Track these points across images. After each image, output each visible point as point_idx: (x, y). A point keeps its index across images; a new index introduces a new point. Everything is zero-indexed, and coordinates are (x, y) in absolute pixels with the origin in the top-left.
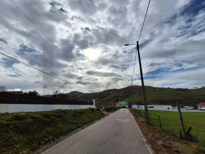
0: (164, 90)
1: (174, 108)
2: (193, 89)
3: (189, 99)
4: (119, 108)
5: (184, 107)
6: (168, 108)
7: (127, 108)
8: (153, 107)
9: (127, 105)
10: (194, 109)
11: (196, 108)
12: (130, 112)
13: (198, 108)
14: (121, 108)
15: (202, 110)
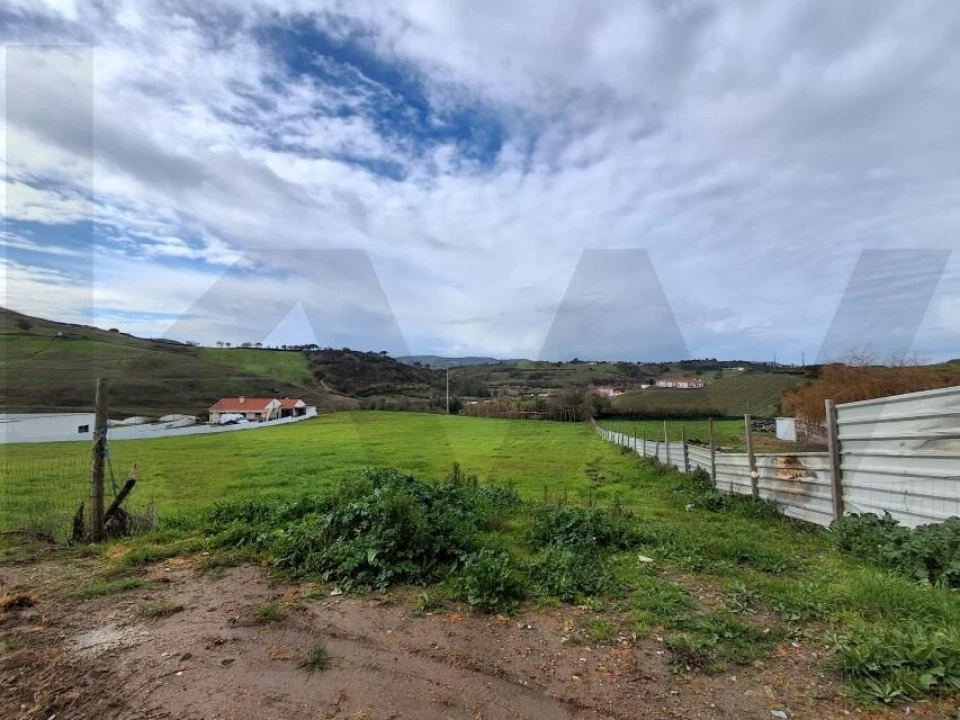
0: (85, 338)
1: (117, 426)
2: (215, 346)
3: (191, 386)
5: (162, 419)
6: (85, 429)
10: (198, 423)
11: (203, 418)
13: (208, 420)
15: (219, 424)
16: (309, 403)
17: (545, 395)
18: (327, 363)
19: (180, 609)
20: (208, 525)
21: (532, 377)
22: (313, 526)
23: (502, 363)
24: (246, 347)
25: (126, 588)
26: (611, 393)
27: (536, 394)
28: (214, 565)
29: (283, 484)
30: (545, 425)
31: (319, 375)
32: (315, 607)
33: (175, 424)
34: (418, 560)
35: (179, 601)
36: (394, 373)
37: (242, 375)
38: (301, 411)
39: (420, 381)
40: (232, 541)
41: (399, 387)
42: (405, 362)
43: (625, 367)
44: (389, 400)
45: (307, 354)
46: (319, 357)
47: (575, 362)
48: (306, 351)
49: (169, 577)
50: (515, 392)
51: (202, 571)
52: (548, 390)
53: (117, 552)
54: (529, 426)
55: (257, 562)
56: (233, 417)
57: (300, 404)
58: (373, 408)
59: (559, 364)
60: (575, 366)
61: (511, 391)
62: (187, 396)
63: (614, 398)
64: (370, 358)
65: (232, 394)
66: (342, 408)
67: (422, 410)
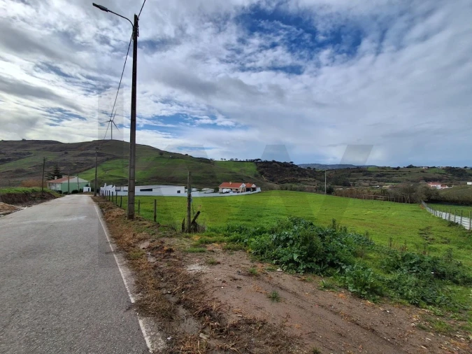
0: (178, 158)
2: (220, 160)
3: (212, 177)
4: (61, 193)
5: (203, 190)
6: (179, 192)
7: (86, 193)
8: (151, 190)
9: (87, 186)
10: (215, 192)
11: (217, 190)
12: (92, 200)
14: (66, 193)
15: (222, 193)
16: (257, 186)
17: (387, 187)
18: (265, 167)
19: (219, 263)
20: (225, 233)
21: (378, 176)
22: (268, 239)
23: (358, 168)
24: (232, 160)
25: (200, 252)
26: (439, 187)
27: (381, 186)
28: (229, 249)
29: (249, 220)
30: (388, 204)
31: (262, 173)
32: (271, 274)
33: (207, 192)
34: (318, 263)
35: (219, 260)
36: (297, 173)
37: (231, 172)
38: (254, 189)
39: (310, 177)
40: (234, 240)
41: (299, 179)
42: (302, 167)
43: (451, 170)
44: (294, 186)
45: (257, 163)
46: (261, 165)
47: (410, 167)
48: (256, 162)
49: (214, 250)
50: (367, 184)
51: (225, 250)
52: (390, 183)
53: (196, 238)
54: (376, 204)
55: (245, 251)
56: (228, 190)
57: (254, 186)
58: (286, 189)
59: (398, 168)
60: (410, 169)
61: (363, 184)
62: (211, 181)
63: (441, 190)
64: (285, 165)
65: (227, 181)
66: (272, 189)
67: (312, 191)
